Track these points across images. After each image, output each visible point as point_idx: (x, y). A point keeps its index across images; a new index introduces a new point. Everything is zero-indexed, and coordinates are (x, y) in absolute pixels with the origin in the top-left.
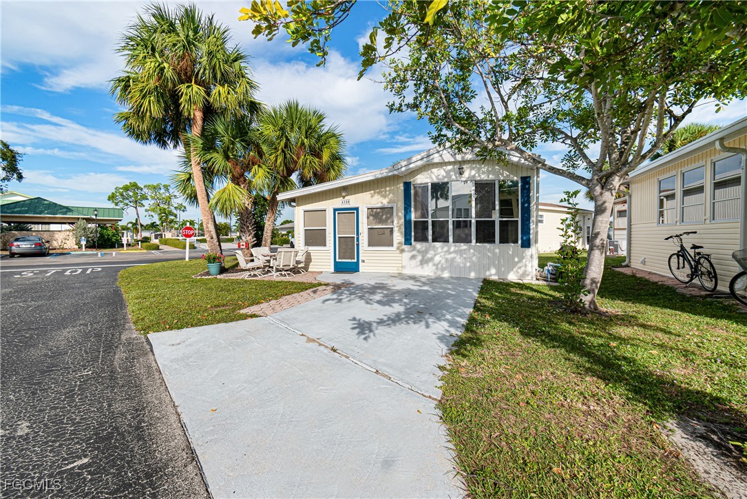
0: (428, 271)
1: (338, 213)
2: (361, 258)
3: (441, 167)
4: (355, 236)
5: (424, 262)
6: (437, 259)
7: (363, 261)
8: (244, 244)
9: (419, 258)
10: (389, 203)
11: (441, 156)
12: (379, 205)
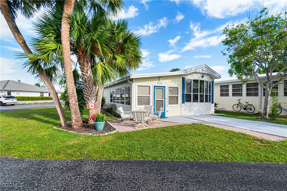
0: (191, 114)
1: (156, 88)
2: (166, 110)
3: (197, 74)
4: (164, 100)
5: (190, 110)
6: (195, 109)
7: (167, 111)
8: (93, 105)
9: (188, 109)
10: (177, 85)
11: (199, 70)
12: (174, 86)
